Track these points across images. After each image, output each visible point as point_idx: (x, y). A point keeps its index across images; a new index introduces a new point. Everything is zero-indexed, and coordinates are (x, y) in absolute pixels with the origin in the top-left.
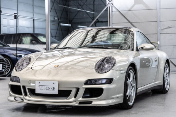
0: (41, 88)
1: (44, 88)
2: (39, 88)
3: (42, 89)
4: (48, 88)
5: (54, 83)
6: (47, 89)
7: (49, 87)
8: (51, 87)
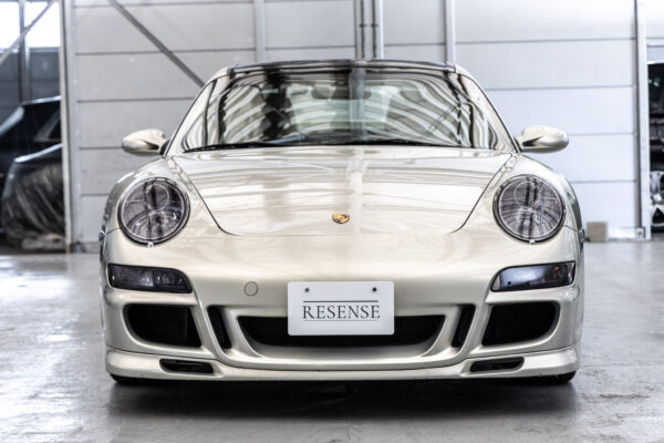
0: (314, 312)
1: (327, 313)
2: (306, 312)
3: (321, 315)
4: (347, 309)
5: (375, 290)
6: (342, 315)
7: (353, 305)
8: (360, 305)
